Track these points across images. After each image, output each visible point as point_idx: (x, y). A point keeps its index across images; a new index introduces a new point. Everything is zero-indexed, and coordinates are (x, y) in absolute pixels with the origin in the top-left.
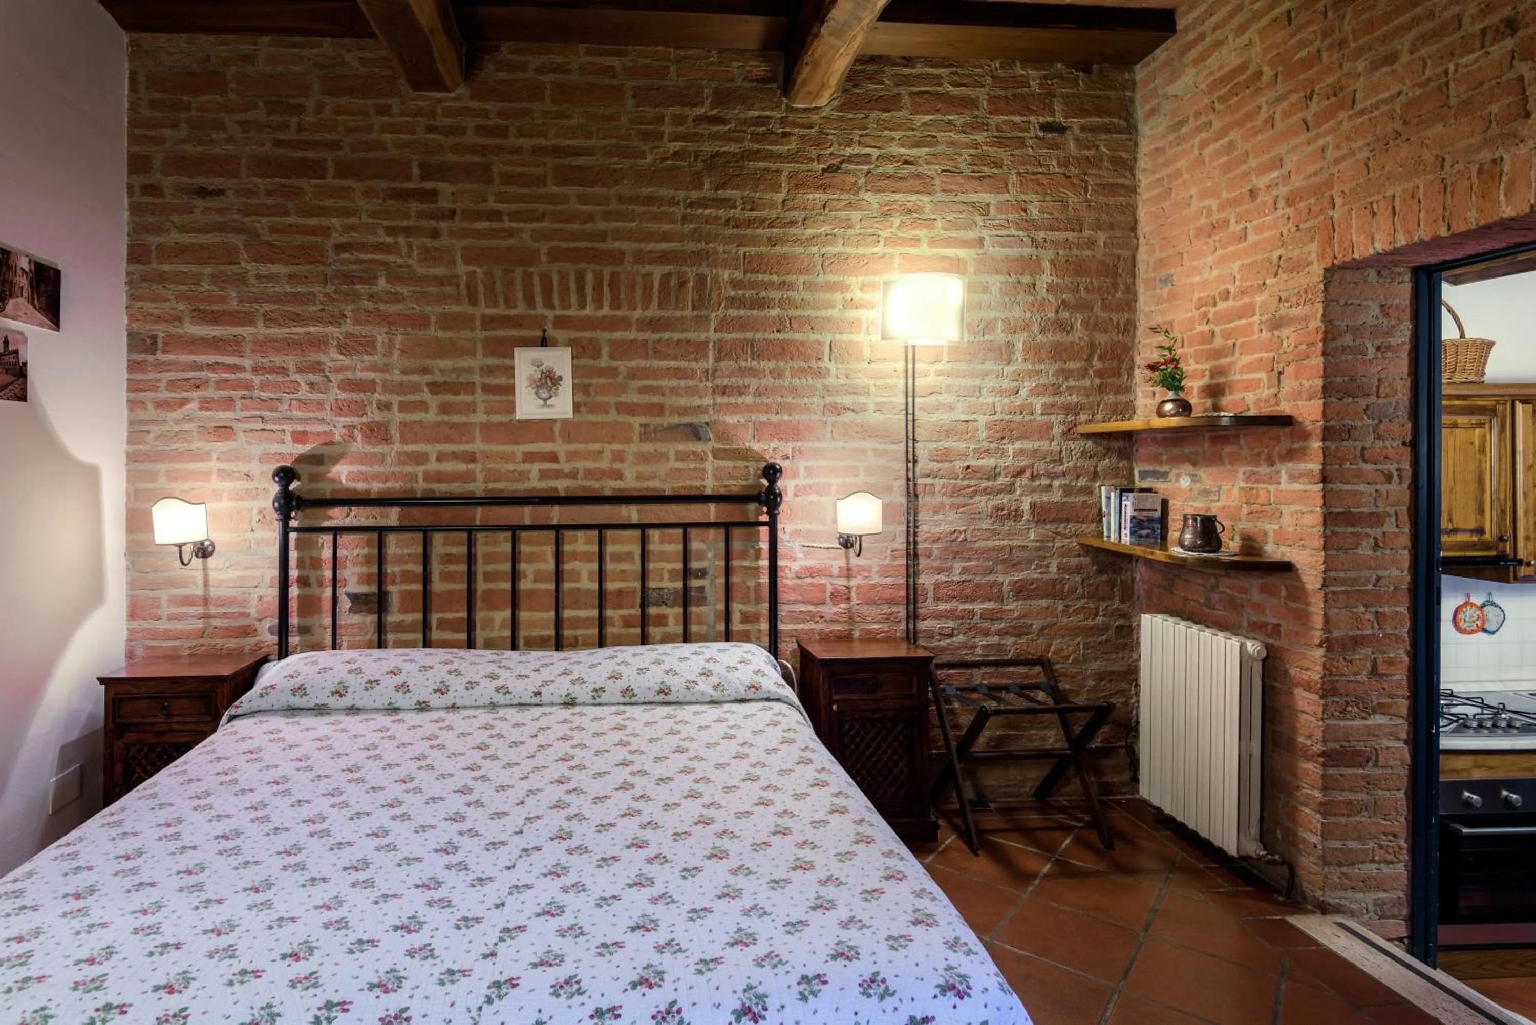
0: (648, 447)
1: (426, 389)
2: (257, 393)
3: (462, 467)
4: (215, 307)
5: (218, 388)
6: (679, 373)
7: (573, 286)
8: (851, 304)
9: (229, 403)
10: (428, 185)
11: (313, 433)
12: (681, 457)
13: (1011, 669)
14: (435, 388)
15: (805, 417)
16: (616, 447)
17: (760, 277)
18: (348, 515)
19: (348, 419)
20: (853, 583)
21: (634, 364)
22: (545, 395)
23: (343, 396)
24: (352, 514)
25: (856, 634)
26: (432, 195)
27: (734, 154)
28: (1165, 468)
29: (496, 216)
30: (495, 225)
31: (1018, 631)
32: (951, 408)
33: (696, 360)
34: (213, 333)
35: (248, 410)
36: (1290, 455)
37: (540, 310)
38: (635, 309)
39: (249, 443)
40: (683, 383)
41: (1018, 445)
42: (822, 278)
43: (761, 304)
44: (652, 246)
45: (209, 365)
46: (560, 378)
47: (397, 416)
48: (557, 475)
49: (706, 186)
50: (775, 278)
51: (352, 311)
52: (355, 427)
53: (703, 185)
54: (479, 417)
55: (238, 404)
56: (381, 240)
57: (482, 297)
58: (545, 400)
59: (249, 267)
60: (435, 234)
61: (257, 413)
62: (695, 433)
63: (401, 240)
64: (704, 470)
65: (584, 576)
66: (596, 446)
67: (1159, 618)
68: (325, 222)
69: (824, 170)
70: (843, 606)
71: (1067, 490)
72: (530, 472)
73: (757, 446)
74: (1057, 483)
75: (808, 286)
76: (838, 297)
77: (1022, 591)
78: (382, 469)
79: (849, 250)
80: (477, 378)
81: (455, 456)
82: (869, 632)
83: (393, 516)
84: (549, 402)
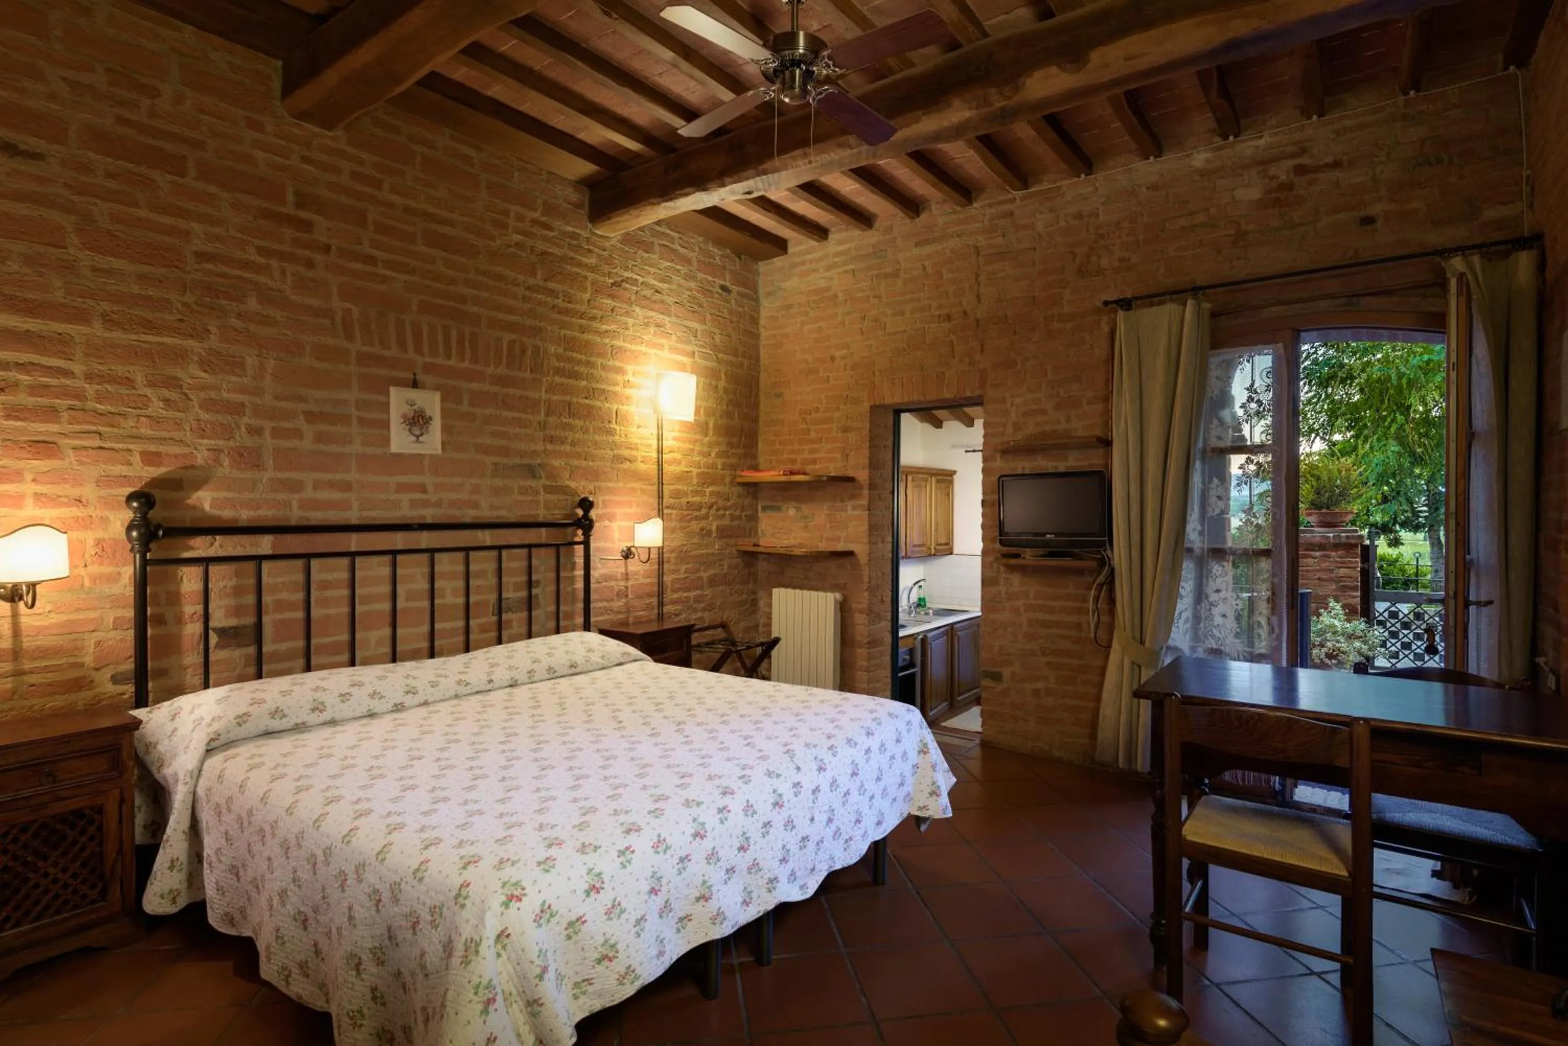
0: (499, 482)
1: (301, 417)
2: (90, 405)
3: (337, 496)
4: (29, 295)
5: (32, 394)
6: (521, 423)
7: (440, 338)
8: (627, 384)
9: (51, 414)
10: (304, 215)
11: (167, 455)
12: (523, 491)
13: (707, 632)
14: (311, 417)
15: (602, 463)
16: (474, 481)
17: (575, 355)
18: (212, 545)
19: (212, 442)
20: (630, 583)
21: (488, 412)
22: (418, 433)
23: (204, 416)
24: (217, 544)
25: (631, 620)
26: (307, 226)
27: (557, 257)
28: (780, 504)
29: (370, 260)
30: (369, 268)
31: (710, 608)
32: (679, 463)
33: (533, 414)
34: (27, 326)
35: (79, 423)
36: (852, 497)
37: (411, 355)
38: (489, 366)
39: (80, 463)
40: (523, 431)
41: (710, 489)
42: (611, 363)
43: (576, 376)
44: (501, 316)
45: (18, 364)
46: (431, 418)
47: (268, 441)
48: (426, 504)
49: (539, 276)
50: (583, 357)
51: (218, 327)
52: (221, 451)
53: (536, 275)
54: (356, 448)
55: (65, 416)
56: (252, 258)
57: (358, 335)
58: (418, 437)
59: (80, 256)
60: (310, 264)
61: (93, 428)
62: (531, 472)
63: (274, 263)
64: (538, 501)
65: (449, 592)
66: (458, 480)
67: (783, 590)
68: (182, 224)
69: (613, 284)
70: (624, 600)
71: (732, 518)
72: (401, 501)
73: (573, 484)
74: (727, 513)
75: (604, 367)
76: (620, 378)
77: (713, 582)
78: (252, 496)
79: (628, 346)
80: (353, 412)
81: (331, 485)
82: (637, 617)
83: (265, 544)
84: (421, 438)
